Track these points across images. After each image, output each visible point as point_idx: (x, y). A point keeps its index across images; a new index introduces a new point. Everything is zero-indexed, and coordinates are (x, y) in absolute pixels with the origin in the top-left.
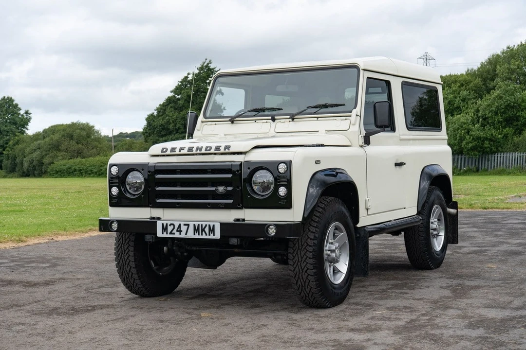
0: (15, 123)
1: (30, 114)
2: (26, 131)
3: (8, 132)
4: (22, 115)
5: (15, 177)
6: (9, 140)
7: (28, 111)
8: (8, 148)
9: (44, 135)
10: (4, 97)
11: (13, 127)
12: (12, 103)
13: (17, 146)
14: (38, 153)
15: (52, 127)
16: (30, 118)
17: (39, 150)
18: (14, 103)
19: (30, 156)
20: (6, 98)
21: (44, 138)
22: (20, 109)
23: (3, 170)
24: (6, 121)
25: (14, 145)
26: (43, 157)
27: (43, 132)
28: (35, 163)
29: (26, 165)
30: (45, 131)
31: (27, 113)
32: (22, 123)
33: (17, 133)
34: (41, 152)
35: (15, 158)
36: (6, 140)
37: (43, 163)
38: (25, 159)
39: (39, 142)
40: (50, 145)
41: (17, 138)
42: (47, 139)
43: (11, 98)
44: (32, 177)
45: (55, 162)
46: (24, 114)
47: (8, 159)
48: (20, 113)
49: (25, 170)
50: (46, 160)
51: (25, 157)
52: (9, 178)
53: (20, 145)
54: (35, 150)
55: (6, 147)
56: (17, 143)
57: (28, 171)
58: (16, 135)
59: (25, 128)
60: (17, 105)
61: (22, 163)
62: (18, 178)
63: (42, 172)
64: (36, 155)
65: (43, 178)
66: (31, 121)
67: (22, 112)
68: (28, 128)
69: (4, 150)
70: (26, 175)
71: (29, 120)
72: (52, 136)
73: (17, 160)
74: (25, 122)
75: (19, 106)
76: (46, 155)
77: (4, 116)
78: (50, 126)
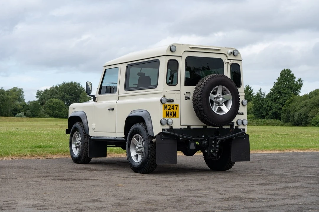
0: (291, 88)
1: (302, 81)
2: (299, 93)
3: (286, 94)
4: (297, 82)
5: (290, 126)
6: (286, 100)
7: (301, 79)
8: (285, 105)
9: (310, 96)
10: (285, 69)
11: (289, 90)
12: (290, 74)
13: (291, 104)
14: (305, 108)
15: (316, 90)
16: (302, 84)
17: (306, 107)
18: (291, 73)
19: (299, 111)
20: (286, 70)
21: (310, 98)
22: (295, 78)
23: (282, 121)
24: (285, 86)
25: (289, 103)
26: (308, 112)
27: (309, 94)
28: (302, 116)
29: (296, 117)
30: (311, 93)
31: (300, 80)
32: (296, 88)
33: (292, 95)
34: (307, 108)
35: (289, 112)
36: (285, 100)
37: (308, 116)
38: (295, 113)
39: (305, 101)
40: (313, 103)
41: (291, 98)
42: (312, 99)
43: (289, 70)
44: (300, 126)
45: (316, 116)
46: (298, 81)
47: (285, 113)
48: (295, 81)
49: (296, 121)
50: (310, 114)
51: (296, 111)
52: (285, 126)
53: (293, 103)
54: (303, 107)
55: (284, 104)
56: (292, 102)
57: (298, 122)
58: (291, 96)
59: (299, 91)
60: (293, 75)
61: (294, 116)
62: (291, 126)
63: (307, 123)
64: (302, 110)
65: (308, 127)
66: (303, 86)
67: (296, 80)
68: (301, 91)
69: (283, 107)
70: (297, 124)
71: (301, 85)
72: (315, 97)
73: (291, 114)
74: (298, 86)
75: (294, 76)
76: (310, 110)
77: (284, 83)
78: (314, 90)
